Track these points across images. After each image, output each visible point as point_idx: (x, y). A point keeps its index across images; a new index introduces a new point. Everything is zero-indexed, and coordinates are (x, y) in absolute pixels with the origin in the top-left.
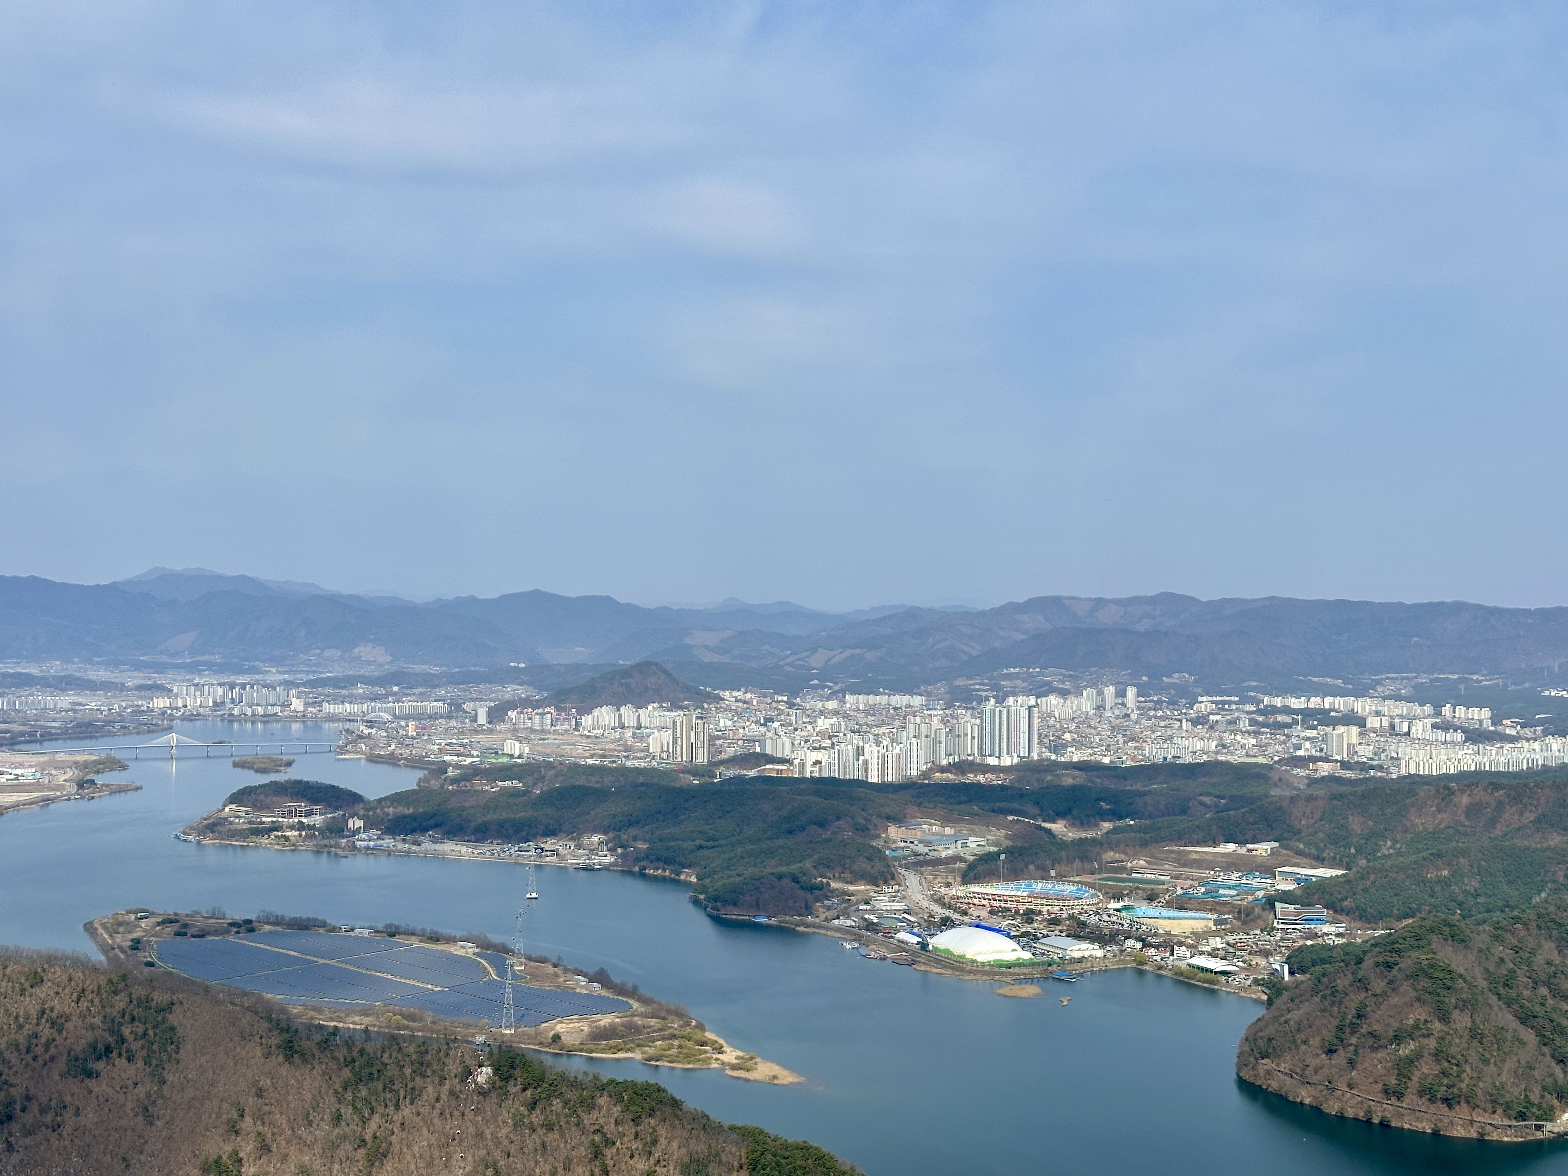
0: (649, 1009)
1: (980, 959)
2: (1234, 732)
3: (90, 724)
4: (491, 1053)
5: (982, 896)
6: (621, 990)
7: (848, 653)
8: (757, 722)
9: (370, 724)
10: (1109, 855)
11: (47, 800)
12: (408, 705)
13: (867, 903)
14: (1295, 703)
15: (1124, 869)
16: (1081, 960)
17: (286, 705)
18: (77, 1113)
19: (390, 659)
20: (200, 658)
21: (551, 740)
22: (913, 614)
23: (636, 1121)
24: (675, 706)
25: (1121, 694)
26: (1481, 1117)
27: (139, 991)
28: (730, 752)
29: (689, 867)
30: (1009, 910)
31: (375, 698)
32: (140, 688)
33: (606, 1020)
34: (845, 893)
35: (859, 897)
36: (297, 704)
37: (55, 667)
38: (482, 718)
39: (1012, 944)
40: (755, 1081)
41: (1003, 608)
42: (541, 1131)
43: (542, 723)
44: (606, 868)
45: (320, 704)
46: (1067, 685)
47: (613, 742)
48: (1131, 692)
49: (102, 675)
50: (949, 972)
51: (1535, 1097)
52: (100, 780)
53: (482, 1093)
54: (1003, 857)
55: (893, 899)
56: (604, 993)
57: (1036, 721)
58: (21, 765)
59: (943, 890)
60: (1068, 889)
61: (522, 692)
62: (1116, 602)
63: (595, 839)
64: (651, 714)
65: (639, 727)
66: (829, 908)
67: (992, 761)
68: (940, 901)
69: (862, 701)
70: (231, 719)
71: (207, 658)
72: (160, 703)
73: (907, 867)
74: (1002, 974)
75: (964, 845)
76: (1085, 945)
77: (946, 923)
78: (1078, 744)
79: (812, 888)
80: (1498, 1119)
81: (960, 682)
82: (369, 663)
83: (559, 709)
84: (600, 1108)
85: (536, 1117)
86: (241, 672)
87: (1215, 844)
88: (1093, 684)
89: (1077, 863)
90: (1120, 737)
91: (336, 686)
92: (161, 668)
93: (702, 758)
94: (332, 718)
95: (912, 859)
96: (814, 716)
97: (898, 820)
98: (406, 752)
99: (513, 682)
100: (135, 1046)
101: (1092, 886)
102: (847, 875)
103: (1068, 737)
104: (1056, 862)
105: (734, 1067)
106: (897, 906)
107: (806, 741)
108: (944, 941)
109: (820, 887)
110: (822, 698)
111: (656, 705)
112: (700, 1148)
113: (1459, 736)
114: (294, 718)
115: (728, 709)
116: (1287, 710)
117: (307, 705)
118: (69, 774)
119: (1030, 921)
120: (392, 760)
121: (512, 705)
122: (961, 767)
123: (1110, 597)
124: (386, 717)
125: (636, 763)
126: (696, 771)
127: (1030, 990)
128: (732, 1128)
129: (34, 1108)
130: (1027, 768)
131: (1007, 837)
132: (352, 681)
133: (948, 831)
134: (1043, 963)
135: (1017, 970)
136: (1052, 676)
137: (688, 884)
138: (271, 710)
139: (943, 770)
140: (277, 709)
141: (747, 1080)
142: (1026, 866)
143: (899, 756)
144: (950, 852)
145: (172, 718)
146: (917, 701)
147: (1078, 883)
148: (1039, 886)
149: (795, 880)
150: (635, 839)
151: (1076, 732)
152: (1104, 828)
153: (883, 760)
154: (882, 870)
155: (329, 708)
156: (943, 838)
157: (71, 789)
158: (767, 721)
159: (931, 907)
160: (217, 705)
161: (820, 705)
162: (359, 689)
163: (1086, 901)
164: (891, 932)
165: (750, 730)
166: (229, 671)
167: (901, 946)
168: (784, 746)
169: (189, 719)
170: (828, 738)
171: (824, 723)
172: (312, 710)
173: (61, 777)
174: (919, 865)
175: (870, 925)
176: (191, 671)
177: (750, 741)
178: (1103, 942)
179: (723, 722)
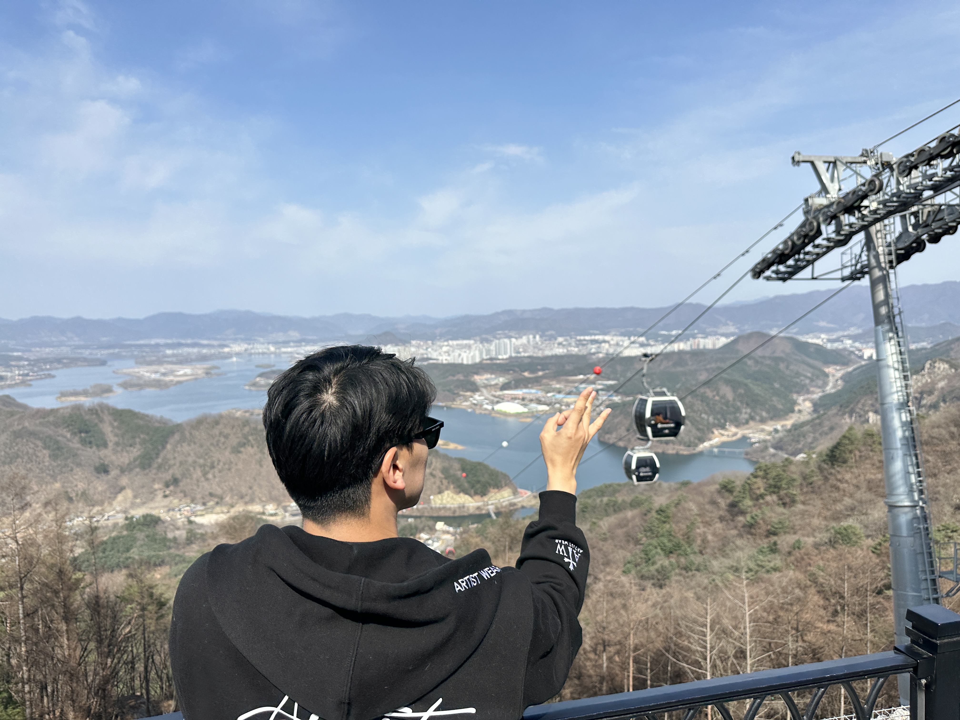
1: (512, 412)
2: (571, 346)
3: (205, 357)
5: (508, 394)
7: (448, 328)
8: (424, 349)
9: (298, 354)
10: (545, 381)
11: (197, 378)
13: (472, 397)
14: (587, 338)
15: (549, 385)
16: (542, 410)
17: (268, 349)
18: (236, 464)
20: (237, 336)
24: (397, 345)
25: (534, 337)
26: (677, 447)
27: (253, 425)
30: (517, 397)
32: (219, 346)
34: (464, 395)
35: (469, 396)
36: (273, 349)
37: (189, 341)
39: (521, 407)
45: (280, 349)
46: (517, 336)
48: (538, 337)
49: (205, 342)
51: (692, 439)
52: (213, 372)
54: (513, 382)
55: (479, 396)
57: (513, 346)
58: (186, 369)
59: (495, 393)
60: (533, 391)
66: (460, 400)
67: (500, 357)
68: (494, 396)
69: (455, 342)
70: (251, 354)
71: (239, 336)
72: (226, 350)
73: (483, 387)
74: (520, 416)
75: (499, 380)
76: (543, 406)
77: (498, 402)
78: (525, 351)
79: (455, 394)
80: (682, 447)
81: (484, 336)
82: (293, 336)
86: (252, 340)
87: (576, 375)
88: (525, 335)
89: (535, 384)
90: (536, 350)
91: (284, 344)
92: (225, 340)
94: (285, 353)
95: (483, 385)
96: (441, 347)
97: (477, 373)
100: (253, 442)
101: (541, 389)
102: (464, 390)
103: (521, 350)
104: (529, 383)
106: (482, 398)
107: (440, 354)
108: (497, 407)
109: (457, 394)
111: (391, 345)
112: (446, 464)
113: (637, 345)
114: (272, 353)
115: (413, 346)
116: (585, 340)
117: (276, 349)
118: (202, 371)
119: (524, 401)
122: (491, 359)
128: (456, 459)
129: (221, 464)
130: (511, 358)
131: (511, 377)
132: (288, 342)
133: (493, 376)
134: (532, 412)
135: (524, 414)
136: (512, 334)
138: (264, 351)
139: (487, 360)
140: (266, 351)
142: (520, 385)
143: (472, 356)
144: (494, 382)
145: (232, 354)
146: (472, 342)
147: (536, 389)
148: (525, 391)
149: (449, 391)
151: (523, 348)
152: (540, 373)
153: (467, 357)
154: (475, 388)
155: (284, 350)
156: (492, 379)
157: (204, 375)
158: (427, 349)
159: (492, 398)
160: (246, 350)
161: (442, 344)
162: (292, 344)
163: (540, 394)
164: (481, 405)
165: (421, 351)
166: (248, 340)
167: (486, 409)
168: (434, 355)
169: (238, 354)
170: (447, 352)
171: (445, 349)
172: (278, 351)
173: (200, 372)
174: (486, 386)
175: (475, 404)
176: (235, 340)
177: (422, 354)
178: (548, 405)
179: (413, 349)
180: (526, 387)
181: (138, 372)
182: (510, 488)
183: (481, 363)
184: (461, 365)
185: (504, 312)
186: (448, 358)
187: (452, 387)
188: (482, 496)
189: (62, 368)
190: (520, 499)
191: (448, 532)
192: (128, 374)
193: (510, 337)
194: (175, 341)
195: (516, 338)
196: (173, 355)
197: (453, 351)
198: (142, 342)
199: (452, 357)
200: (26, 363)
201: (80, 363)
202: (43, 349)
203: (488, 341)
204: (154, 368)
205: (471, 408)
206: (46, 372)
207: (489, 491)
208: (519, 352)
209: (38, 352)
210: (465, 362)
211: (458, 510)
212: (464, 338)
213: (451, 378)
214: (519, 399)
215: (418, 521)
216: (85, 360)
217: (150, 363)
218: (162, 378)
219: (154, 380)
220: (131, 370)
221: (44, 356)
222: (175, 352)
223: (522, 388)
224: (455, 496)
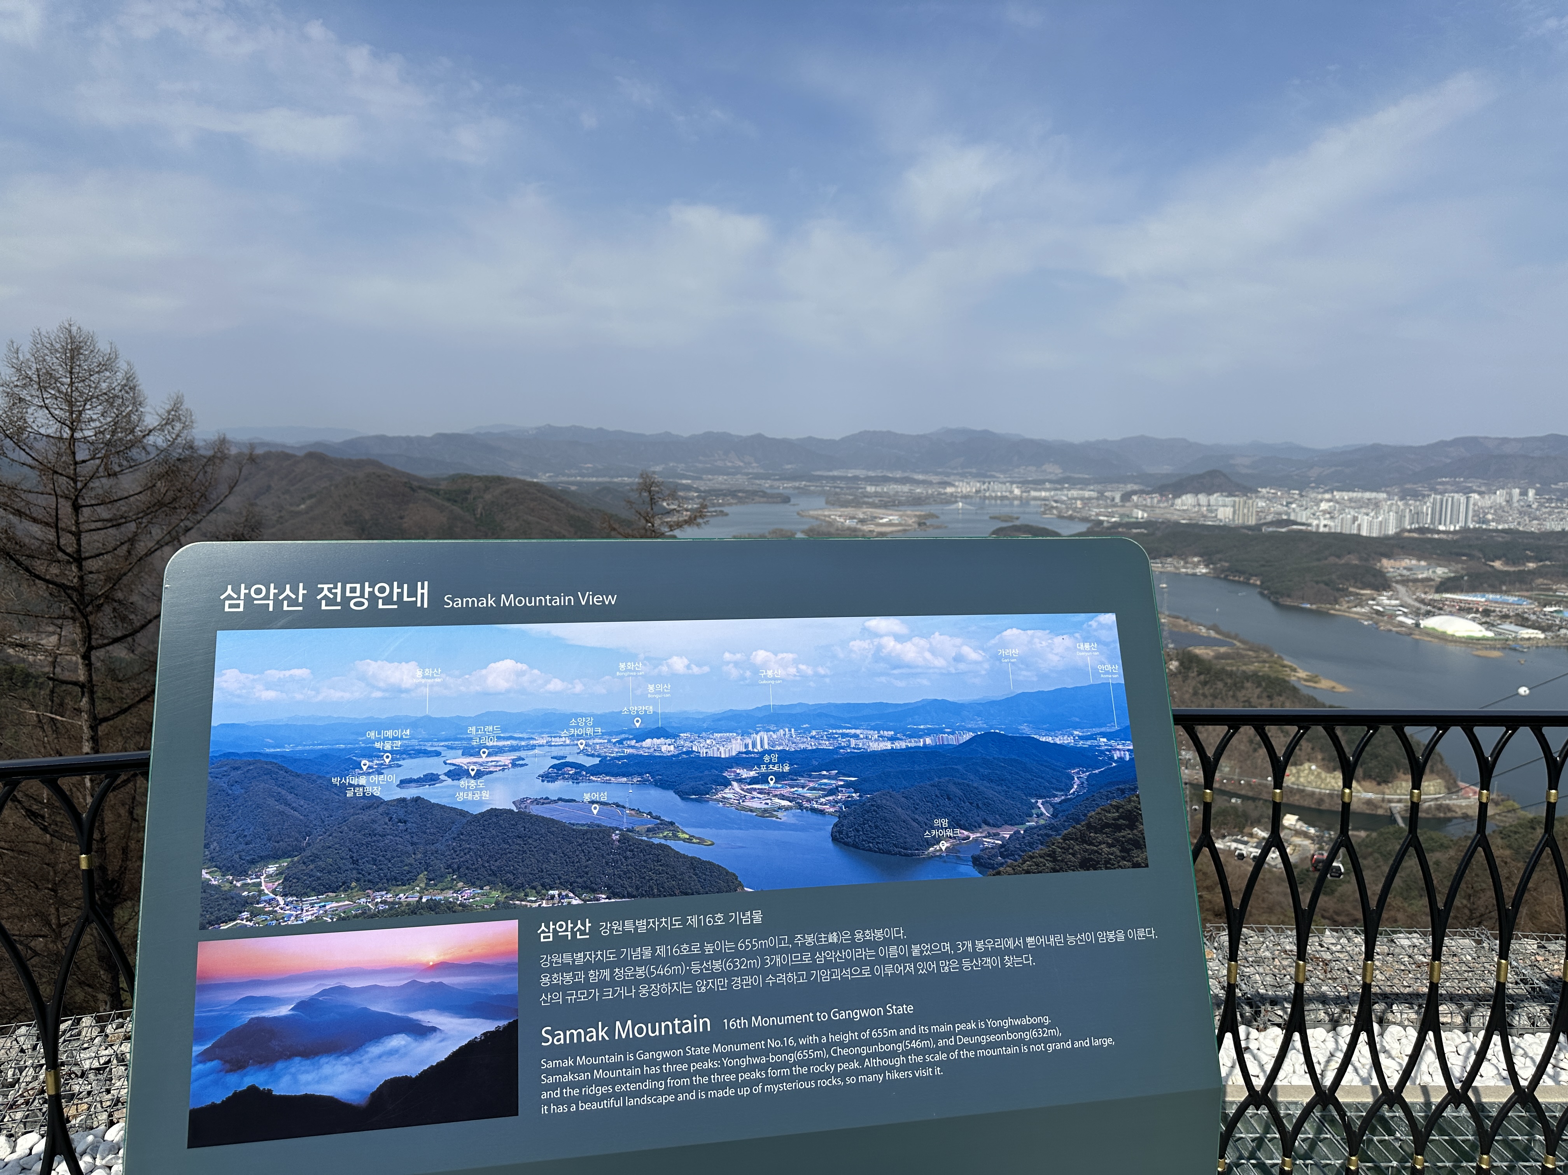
0: (1247, 647)
1: (1458, 634)
3: (919, 498)
4: (1178, 654)
5: (1453, 600)
6: (1228, 636)
7: (1333, 469)
8: (1282, 505)
9: (1056, 501)
10: (1540, 581)
11: (905, 530)
12: (1074, 493)
13: (1374, 599)
15: (1550, 589)
16: (1529, 639)
17: (1011, 492)
19: (1061, 471)
20: (966, 470)
21: (1158, 511)
22: (1375, 447)
23: (1270, 697)
24: (1230, 495)
25: (1524, 493)
28: (1270, 518)
29: (1256, 576)
30: (1472, 609)
31: (1056, 489)
32: (940, 483)
33: (1223, 650)
34: (1358, 594)
35: (1368, 597)
36: (1017, 492)
37: (898, 474)
38: (1117, 500)
39: (1480, 627)
40: (1321, 689)
41: (1437, 444)
42: (1210, 698)
43: (1152, 502)
44: (1204, 575)
45: (1029, 492)
46: (1483, 489)
47: (1195, 512)
48: (1531, 493)
49: (920, 477)
50: (1436, 640)
52: (928, 521)
53: (1173, 675)
54: (1466, 578)
55: (1389, 598)
56: (1217, 636)
57: (1471, 507)
58: (891, 515)
59: (1423, 596)
60: (1511, 599)
61: (1136, 487)
62: (1515, 440)
63: (1196, 559)
64: (1215, 498)
65: (1209, 505)
66: (1348, 602)
67: (1442, 528)
68: (1422, 601)
69: (1346, 495)
70: (985, 498)
71: (969, 470)
72: (949, 490)
73: (1397, 582)
74: (1474, 644)
75: (1434, 572)
76: (1530, 631)
77: (1428, 614)
78: (1499, 520)
79: (1339, 590)
81: (1408, 486)
82: (1050, 473)
83: (1162, 495)
84: (1247, 689)
85: (1207, 690)
86: (987, 477)
88: (1501, 487)
89: (1518, 585)
90: (1526, 518)
91: (1035, 484)
92: (948, 475)
93: (1252, 521)
94: (1035, 499)
95: (1399, 578)
96: (1318, 503)
97: (1389, 556)
98: (1079, 515)
99: (1130, 483)
101: (1530, 597)
102: (1359, 584)
103: (1490, 517)
104: (1503, 583)
105: (1306, 680)
106: (1394, 602)
107: (1314, 515)
108: (1428, 623)
109: (1343, 590)
110: (1318, 493)
111: (1218, 494)
114: (1016, 498)
115: (1263, 497)
117: (1022, 492)
118: (913, 520)
119: (1489, 616)
120: (1071, 518)
121: (1135, 493)
122: (1421, 530)
123: (1512, 437)
124: (1065, 498)
125: (1210, 523)
126: (1249, 528)
127: (1496, 654)
130: (1465, 530)
131: (1463, 569)
132: (1043, 482)
133: (1423, 563)
134: (1502, 640)
135: (1484, 642)
136: (1474, 485)
137: (1255, 585)
138: (1004, 494)
139: (1410, 531)
140: (1008, 494)
141: (1315, 688)
142: (1481, 584)
143: (1381, 522)
144: (1424, 576)
145: (956, 497)
146: (1383, 496)
147: (1519, 596)
148: (1491, 596)
149: (1327, 584)
150: (1220, 560)
151: (1495, 513)
152: (1531, 565)
153: (1371, 524)
154: (1382, 583)
155: (1033, 494)
156: (1419, 568)
157: (916, 526)
158: (1288, 504)
159: (1417, 604)
160: (978, 492)
161: (1320, 496)
162: (1048, 485)
163: (1527, 606)
164: (1393, 616)
165: (1279, 508)
166: (981, 476)
167: (1402, 624)
168: (1302, 516)
169: (965, 497)
170: (1329, 512)
171: (1324, 506)
172: (1025, 495)
173: (910, 521)
174: (1405, 581)
175: (1378, 612)
176: (963, 476)
177: (1280, 514)
178: (1543, 630)
179: (1262, 504)
180: (1495, 590)
181: (829, 516)
182: (1442, 778)
183: (1397, 536)
184: (1357, 539)
185: (1456, 442)
186: (1331, 523)
187: (1334, 577)
188: (1379, 784)
189: (736, 504)
190: (1464, 803)
191: (1306, 835)
192: (816, 518)
193: (1467, 491)
194: (879, 473)
195: (1480, 493)
196: (876, 494)
197: (1342, 511)
198: (835, 473)
199: (1338, 521)
200: (696, 494)
201: (757, 499)
202: (716, 477)
203: (1416, 495)
204: (849, 511)
205: (1371, 619)
206: (718, 509)
207: (1395, 777)
208: (1486, 522)
209: (709, 480)
210: (1364, 533)
211: (1327, 800)
212: (1365, 489)
213: (1332, 560)
214: (1477, 611)
215: (1250, 805)
216: (764, 494)
217: (845, 504)
218: (859, 526)
219: (849, 529)
220: (820, 512)
221: (717, 486)
222: (879, 489)
223: (1485, 591)
224: (1323, 775)
